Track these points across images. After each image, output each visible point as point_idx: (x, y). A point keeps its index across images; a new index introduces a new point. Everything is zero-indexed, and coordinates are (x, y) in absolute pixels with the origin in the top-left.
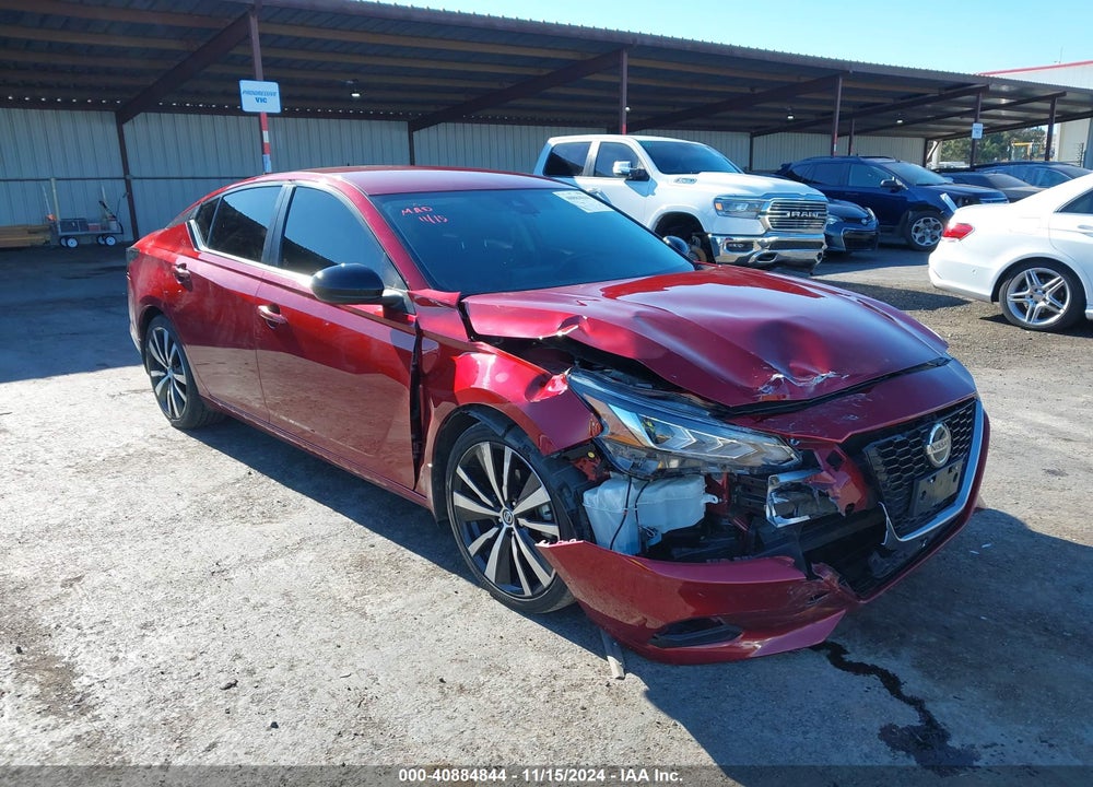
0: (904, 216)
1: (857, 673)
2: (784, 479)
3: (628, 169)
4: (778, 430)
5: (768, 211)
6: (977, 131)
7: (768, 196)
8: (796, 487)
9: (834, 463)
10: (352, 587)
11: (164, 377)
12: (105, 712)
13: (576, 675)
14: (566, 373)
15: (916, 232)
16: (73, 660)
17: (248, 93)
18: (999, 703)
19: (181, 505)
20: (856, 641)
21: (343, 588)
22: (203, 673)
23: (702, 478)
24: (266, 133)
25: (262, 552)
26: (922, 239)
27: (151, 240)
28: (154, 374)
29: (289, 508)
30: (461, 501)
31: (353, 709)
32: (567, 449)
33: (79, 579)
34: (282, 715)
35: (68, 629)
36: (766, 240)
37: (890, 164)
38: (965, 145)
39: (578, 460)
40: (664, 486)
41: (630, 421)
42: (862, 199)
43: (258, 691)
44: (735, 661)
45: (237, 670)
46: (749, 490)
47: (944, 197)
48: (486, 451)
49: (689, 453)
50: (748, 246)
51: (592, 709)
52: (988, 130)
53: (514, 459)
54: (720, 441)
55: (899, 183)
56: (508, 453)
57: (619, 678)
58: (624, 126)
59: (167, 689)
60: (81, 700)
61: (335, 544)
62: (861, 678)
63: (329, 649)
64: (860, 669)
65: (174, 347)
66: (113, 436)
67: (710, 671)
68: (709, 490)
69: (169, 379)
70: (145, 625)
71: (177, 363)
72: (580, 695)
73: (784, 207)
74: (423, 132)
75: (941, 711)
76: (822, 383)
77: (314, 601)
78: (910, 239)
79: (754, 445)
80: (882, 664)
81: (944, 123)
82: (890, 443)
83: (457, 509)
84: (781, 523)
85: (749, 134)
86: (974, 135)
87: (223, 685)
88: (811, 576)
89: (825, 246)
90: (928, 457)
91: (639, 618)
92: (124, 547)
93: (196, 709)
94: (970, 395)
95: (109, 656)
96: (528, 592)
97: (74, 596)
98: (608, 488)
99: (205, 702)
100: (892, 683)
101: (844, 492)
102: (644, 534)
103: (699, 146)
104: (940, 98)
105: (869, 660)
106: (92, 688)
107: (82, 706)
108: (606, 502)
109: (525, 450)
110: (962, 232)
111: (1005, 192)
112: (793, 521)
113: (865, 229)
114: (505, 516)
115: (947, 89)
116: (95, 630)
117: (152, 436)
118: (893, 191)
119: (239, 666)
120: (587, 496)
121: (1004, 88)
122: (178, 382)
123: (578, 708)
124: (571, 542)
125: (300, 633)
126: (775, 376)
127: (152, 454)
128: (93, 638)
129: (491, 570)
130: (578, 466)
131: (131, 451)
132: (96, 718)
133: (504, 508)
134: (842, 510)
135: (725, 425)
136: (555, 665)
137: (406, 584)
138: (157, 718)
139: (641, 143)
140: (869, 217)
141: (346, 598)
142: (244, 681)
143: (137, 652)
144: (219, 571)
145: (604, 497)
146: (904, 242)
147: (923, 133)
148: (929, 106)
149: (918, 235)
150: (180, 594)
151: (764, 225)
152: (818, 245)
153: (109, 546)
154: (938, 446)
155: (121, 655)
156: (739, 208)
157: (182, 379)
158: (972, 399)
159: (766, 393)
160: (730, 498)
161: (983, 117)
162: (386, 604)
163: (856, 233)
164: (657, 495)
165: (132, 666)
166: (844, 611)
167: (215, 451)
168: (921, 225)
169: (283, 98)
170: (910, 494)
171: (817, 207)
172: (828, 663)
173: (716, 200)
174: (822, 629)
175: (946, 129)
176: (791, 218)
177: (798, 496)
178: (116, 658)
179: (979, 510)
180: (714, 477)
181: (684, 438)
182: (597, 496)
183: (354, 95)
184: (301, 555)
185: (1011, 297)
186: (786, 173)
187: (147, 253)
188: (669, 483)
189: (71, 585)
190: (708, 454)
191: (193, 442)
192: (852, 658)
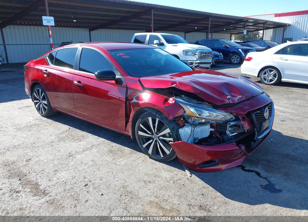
0: (229, 55)
1: (249, 172)
2: (232, 123)
3: (158, 42)
4: (230, 111)
5: (197, 54)
6: (245, 32)
7: (197, 50)
8: (234, 125)
9: (244, 119)
10: (111, 157)
11: (39, 102)
12: (53, 194)
13: (179, 177)
14: (174, 98)
15: (233, 59)
16: (37, 181)
17: (45, 20)
18: (285, 177)
19: (53, 138)
20: (247, 164)
21: (109, 158)
22: (77, 182)
23: (209, 124)
24: (50, 32)
25: (82, 150)
26: (234, 61)
27: (32, 63)
28: (35, 101)
29: (85, 138)
30: (141, 133)
31: (122, 189)
32: (175, 118)
33: (30, 159)
34: (103, 192)
35: (32, 173)
36: (196, 62)
37: (225, 41)
38: (239, 36)
39: (178, 121)
40: (200, 126)
41: (192, 110)
42: (219, 50)
43: (94, 186)
44: (219, 171)
45: (86, 181)
46: (221, 127)
47: (240, 50)
48: (150, 119)
49: (208, 118)
50: (192, 63)
51: (186, 185)
52: (248, 32)
53: (159, 121)
54: (215, 114)
55: (228, 46)
56: (157, 120)
57: (190, 177)
58: (153, 30)
59: (68, 187)
60: (44, 192)
61: (102, 146)
62: (250, 173)
63: (110, 174)
64: (249, 171)
65: (43, 94)
66: (24, 120)
67: (213, 173)
68: (211, 127)
69: (41, 103)
70: (55, 171)
71: (44, 99)
72: (181, 182)
73: (201, 53)
74: (93, 31)
75: (272, 180)
76: (239, 99)
77: (101, 162)
78: (231, 61)
79: (224, 115)
80: (255, 169)
81: (236, 30)
82: (257, 113)
83: (139, 135)
84: (231, 135)
85: (184, 32)
86: (244, 33)
87: (84, 185)
88: (240, 148)
89: (212, 63)
90: (264, 116)
91: (194, 161)
92: (40, 150)
93: (79, 192)
94: (271, 101)
95: (48, 179)
96: (162, 156)
97: (31, 164)
98: (186, 128)
99: (80, 190)
100: (258, 174)
101: (246, 126)
102: (195, 139)
103: (177, 36)
104: (235, 23)
105: (251, 169)
106: (46, 188)
107: (45, 193)
108: (185, 132)
109: (162, 118)
110: (250, 59)
111: (255, 49)
112: (234, 134)
113: (220, 58)
114: (155, 137)
115: (237, 21)
116: (41, 173)
117: (37, 119)
118: (226, 48)
119: (87, 180)
120: (180, 130)
121: (251, 21)
122: (44, 104)
123: (182, 185)
124: (179, 142)
125: (100, 170)
126: (228, 97)
127: (38, 124)
128: (41, 175)
129: (150, 151)
130: (177, 122)
131: (32, 123)
132: (50, 196)
133: (155, 134)
134: (246, 131)
135: (217, 110)
136: (173, 174)
137: (125, 156)
138: (68, 195)
139: (161, 35)
140: (221, 55)
141: (110, 160)
142: (89, 184)
143: (56, 178)
144: (70, 155)
145: (185, 130)
146: (229, 62)
147: (230, 32)
148: (232, 25)
149: (233, 60)
150: (62, 162)
151: (196, 58)
152: (210, 63)
153: (36, 150)
154: (266, 114)
155: (51, 179)
156: (189, 53)
157: (46, 102)
158: (272, 102)
159: (227, 101)
160: (217, 129)
161: (247, 28)
162: (122, 162)
163: (218, 60)
164: (198, 129)
165: (56, 182)
166: (245, 157)
167: (57, 123)
168: (234, 57)
169: (55, 21)
170: (261, 126)
171: (210, 53)
172: (242, 170)
173: (183, 51)
174: (239, 162)
175: (236, 31)
176: (203, 56)
177: (235, 128)
178: (50, 180)
179: (272, 130)
180: (213, 124)
181: (206, 114)
182: (183, 130)
183: (74, 21)
184: (93, 150)
185: (262, 76)
186: (197, 43)
187: (32, 67)
188: (201, 126)
189: (29, 161)
190: (212, 118)
191: (49, 120)
192: (246, 168)
